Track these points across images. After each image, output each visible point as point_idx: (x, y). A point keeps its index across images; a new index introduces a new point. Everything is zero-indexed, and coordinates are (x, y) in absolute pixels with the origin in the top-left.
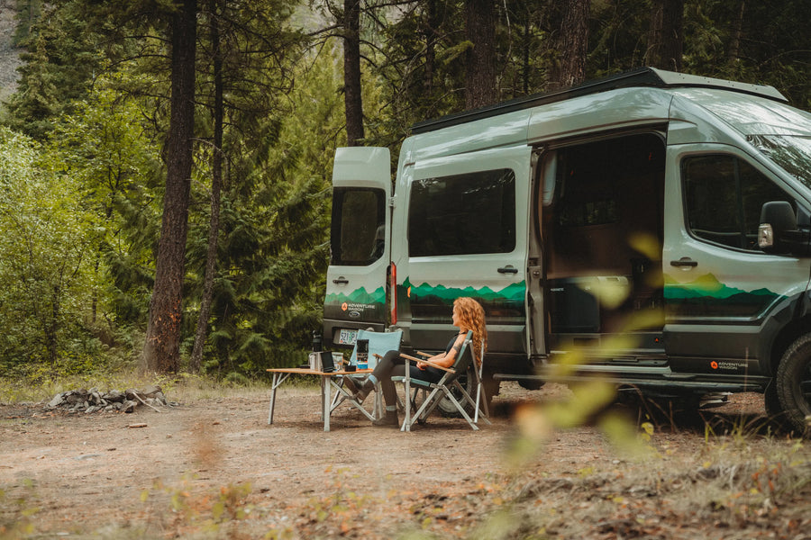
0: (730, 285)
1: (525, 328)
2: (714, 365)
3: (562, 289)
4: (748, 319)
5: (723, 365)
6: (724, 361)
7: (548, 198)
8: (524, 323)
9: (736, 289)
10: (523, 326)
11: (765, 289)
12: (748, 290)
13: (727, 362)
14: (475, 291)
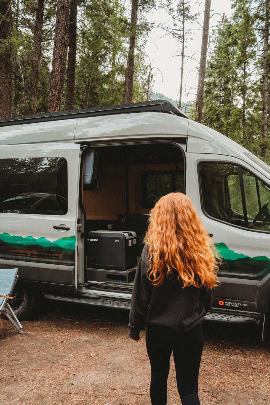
0: (238, 251)
1: (74, 268)
2: (221, 303)
3: (97, 240)
4: (251, 275)
5: (228, 304)
6: (229, 301)
7: (88, 179)
8: (74, 265)
9: (242, 255)
10: (73, 267)
11: (265, 257)
12: (252, 256)
13: (231, 302)
14: (34, 240)
